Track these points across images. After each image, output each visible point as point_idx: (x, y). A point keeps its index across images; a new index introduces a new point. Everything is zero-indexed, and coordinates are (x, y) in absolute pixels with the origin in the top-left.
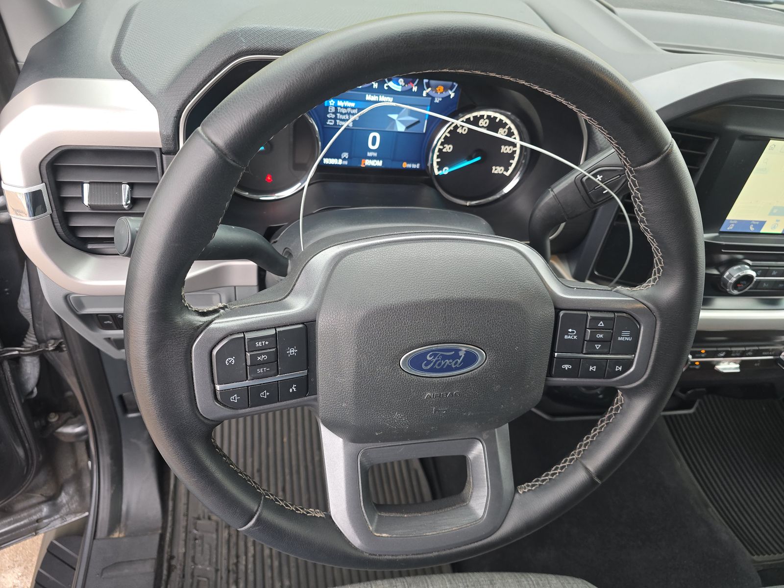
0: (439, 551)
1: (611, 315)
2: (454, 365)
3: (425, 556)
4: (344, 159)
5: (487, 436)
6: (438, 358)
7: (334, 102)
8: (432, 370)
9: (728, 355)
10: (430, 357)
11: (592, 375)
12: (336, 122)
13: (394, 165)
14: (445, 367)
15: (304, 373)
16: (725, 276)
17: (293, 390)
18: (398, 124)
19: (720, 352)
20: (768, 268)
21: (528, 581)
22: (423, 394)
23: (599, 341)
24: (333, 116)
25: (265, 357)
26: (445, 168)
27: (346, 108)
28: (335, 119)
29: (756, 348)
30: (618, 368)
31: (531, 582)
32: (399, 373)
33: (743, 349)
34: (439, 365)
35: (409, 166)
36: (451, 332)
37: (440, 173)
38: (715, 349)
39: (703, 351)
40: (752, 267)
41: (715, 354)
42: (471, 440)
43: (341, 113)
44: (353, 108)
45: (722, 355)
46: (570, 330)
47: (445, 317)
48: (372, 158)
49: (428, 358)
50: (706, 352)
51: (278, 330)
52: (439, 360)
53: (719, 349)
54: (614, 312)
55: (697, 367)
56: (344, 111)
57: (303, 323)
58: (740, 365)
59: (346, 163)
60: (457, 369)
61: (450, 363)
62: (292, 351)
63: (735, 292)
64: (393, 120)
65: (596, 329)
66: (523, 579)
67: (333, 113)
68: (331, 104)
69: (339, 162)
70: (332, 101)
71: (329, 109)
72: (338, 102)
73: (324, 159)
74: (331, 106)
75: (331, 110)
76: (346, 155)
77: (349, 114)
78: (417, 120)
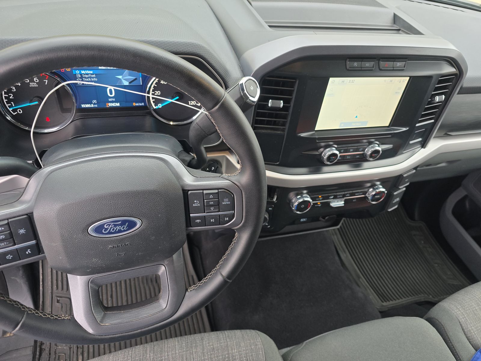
0: (141, 329)
1: (216, 191)
2: (123, 229)
3: (133, 333)
4: (94, 104)
5: (168, 262)
6: (112, 226)
7: (79, 72)
8: (110, 233)
9: (335, 197)
10: (106, 226)
11: (213, 224)
13: (128, 105)
14: (117, 231)
15: (34, 242)
16: (322, 155)
17: (28, 252)
18: (123, 81)
19: (330, 196)
20: (347, 148)
21: (223, 335)
22: (107, 247)
23: (212, 206)
25: (3, 237)
26: (159, 105)
27: (88, 74)
29: (351, 192)
30: (226, 219)
31: (224, 336)
32: (88, 237)
33: (343, 193)
34: (113, 230)
35: (137, 104)
36: (116, 211)
37: (157, 107)
38: (327, 195)
39: (320, 197)
40: (337, 149)
41: (328, 198)
42: (158, 265)
43: (86, 78)
44: (92, 74)
45: (332, 197)
46: (195, 201)
47: (111, 204)
48: (112, 102)
49: (105, 227)
50: (322, 197)
51: (10, 220)
52: (113, 227)
53: (329, 195)
54: (218, 189)
55: (320, 206)
56: (86, 76)
57: (27, 215)
58: (344, 201)
59: (96, 106)
60: (124, 231)
61: (120, 228)
62: (22, 231)
63: (329, 163)
64: (120, 79)
65: (209, 199)
66: (221, 335)
67: (80, 78)
68: (77, 73)
69: (92, 106)
70: (77, 71)
71: (77, 76)
72: (82, 71)
73: (82, 105)
74: (78, 74)
75: (78, 76)
76: (95, 101)
77: (91, 78)
78: (135, 78)
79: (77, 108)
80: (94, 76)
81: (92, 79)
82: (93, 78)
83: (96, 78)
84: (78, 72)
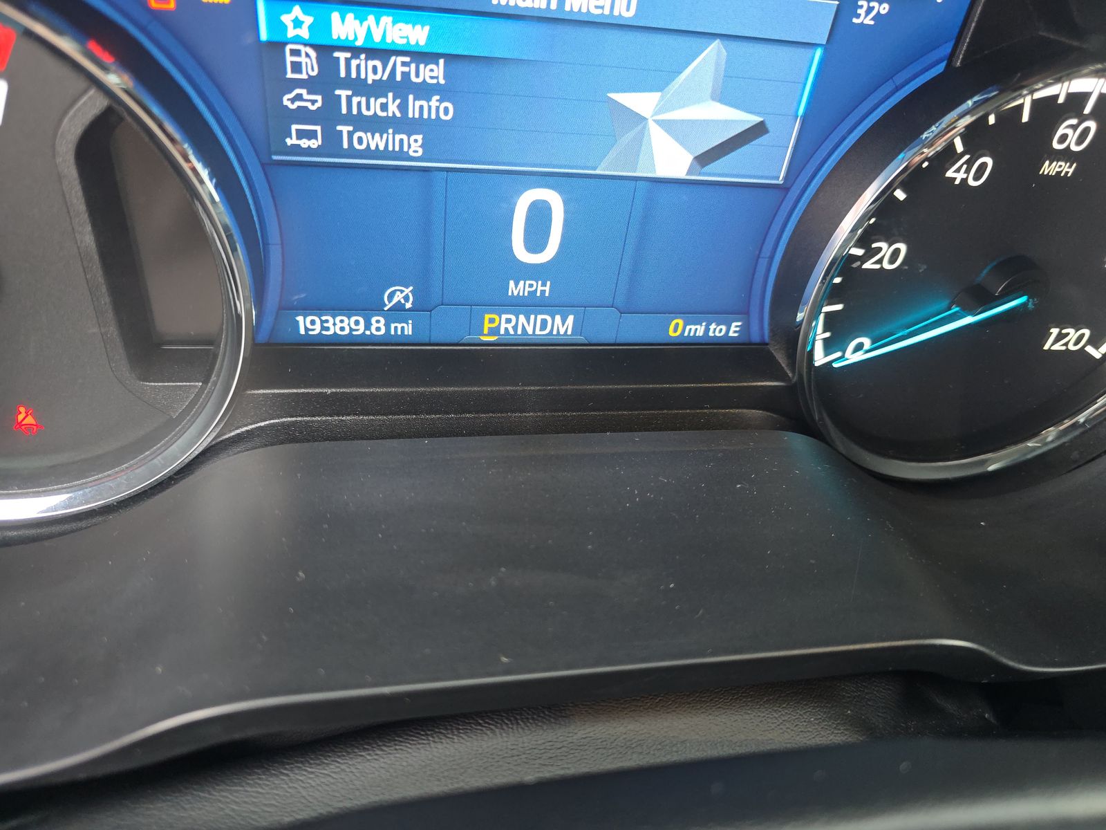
4: (396, 313)
7: (308, 20)
12: (332, 138)
18: (660, 141)
24: (314, 102)
26: (858, 341)
27: (382, 53)
28: (329, 116)
35: (697, 330)
37: (835, 358)
43: (359, 87)
44: (421, 57)
48: (529, 305)
56: (371, 71)
59: (405, 330)
64: (640, 119)
67: (310, 84)
68: (291, 33)
69: (374, 325)
70: (297, 10)
71: (289, 59)
72: (335, 16)
73: (300, 319)
74: (297, 40)
75: (297, 67)
76: (401, 295)
77: (403, 88)
78: (754, 119)
79: (262, 337)
80: (434, 73)
81: (415, 107)
82: (424, 91)
83: (444, 92)
84: (298, 23)
